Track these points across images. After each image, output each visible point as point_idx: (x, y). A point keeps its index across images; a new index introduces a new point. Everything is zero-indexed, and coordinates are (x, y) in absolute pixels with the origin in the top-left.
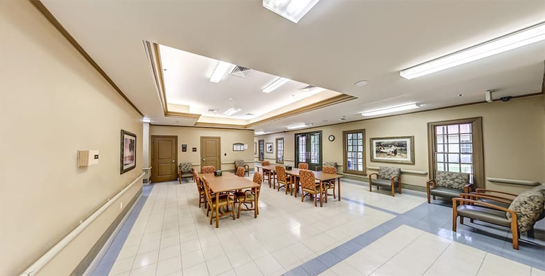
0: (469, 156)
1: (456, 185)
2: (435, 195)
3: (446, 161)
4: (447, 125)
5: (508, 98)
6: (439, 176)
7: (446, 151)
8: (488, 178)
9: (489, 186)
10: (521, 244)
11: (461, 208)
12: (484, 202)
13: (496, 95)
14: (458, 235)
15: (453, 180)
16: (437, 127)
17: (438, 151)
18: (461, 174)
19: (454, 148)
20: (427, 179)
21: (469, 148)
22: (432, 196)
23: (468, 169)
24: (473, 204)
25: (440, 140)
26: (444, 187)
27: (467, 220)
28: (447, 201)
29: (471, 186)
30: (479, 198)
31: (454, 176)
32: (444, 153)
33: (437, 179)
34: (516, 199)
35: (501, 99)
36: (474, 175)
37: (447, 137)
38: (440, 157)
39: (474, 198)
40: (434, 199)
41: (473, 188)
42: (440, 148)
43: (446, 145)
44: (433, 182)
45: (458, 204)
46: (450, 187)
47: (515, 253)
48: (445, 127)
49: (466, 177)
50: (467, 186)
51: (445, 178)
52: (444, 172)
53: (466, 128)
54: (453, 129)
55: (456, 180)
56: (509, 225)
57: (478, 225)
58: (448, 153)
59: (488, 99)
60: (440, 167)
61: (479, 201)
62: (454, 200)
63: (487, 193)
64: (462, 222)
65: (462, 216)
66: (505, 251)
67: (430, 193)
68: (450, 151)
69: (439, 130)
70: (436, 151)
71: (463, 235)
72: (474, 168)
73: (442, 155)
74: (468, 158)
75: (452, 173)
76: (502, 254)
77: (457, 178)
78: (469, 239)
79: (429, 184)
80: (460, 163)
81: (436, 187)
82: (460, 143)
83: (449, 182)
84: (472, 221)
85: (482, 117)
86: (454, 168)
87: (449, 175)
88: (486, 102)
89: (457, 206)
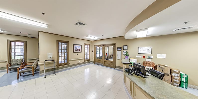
0: (23, 53)
1: (19, 63)
2: (10, 69)
3: (15, 55)
4: (16, 42)
5: (32, 37)
6: (12, 61)
7: (15, 52)
8: (28, 59)
9: (28, 61)
10: (34, 74)
11: (20, 71)
12: (27, 66)
13: (30, 36)
14: (19, 80)
15: (18, 62)
16: (12, 42)
17: (12, 52)
18: (20, 59)
19: (18, 50)
20: (7, 63)
21: (23, 50)
22: (9, 70)
23: (22, 57)
24: (24, 68)
25: (13, 47)
26: (15, 65)
27: (22, 74)
28: (15, 70)
29: (23, 62)
30: (26, 66)
31: (18, 60)
32: (14, 52)
33: (11, 62)
34: (33, 63)
35: (31, 37)
36: (24, 59)
37: (16, 46)
38: (13, 54)
39: (24, 66)
40: (10, 71)
41: (24, 63)
42: (13, 50)
43: (15, 49)
44: (10, 64)
45: (19, 69)
46: (17, 64)
47: (33, 77)
48: (15, 42)
49: (22, 60)
50: (22, 62)
51: (15, 61)
52: (15, 59)
53: (22, 44)
54: (18, 44)
55: (19, 62)
56: (32, 71)
57: (25, 74)
58: (16, 52)
59: (28, 36)
60: (13, 58)
61: (26, 67)
62: (18, 69)
63: (27, 64)
64: (20, 75)
65: (20, 73)
66: (31, 78)
67: (8, 69)
68: (17, 52)
69: (13, 43)
70: (11, 51)
71: (21, 79)
72: (24, 57)
73: (14, 53)
74: (22, 54)
75: (17, 59)
76: (30, 79)
77: (19, 61)
78: (22, 79)
79: (8, 65)
80: (20, 55)
81: (11, 66)
82: (20, 49)
83: (16, 63)
84: (23, 74)
85: (26, 41)
86: (18, 58)
87: (16, 60)
88: (27, 37)
89: (19, 70)
